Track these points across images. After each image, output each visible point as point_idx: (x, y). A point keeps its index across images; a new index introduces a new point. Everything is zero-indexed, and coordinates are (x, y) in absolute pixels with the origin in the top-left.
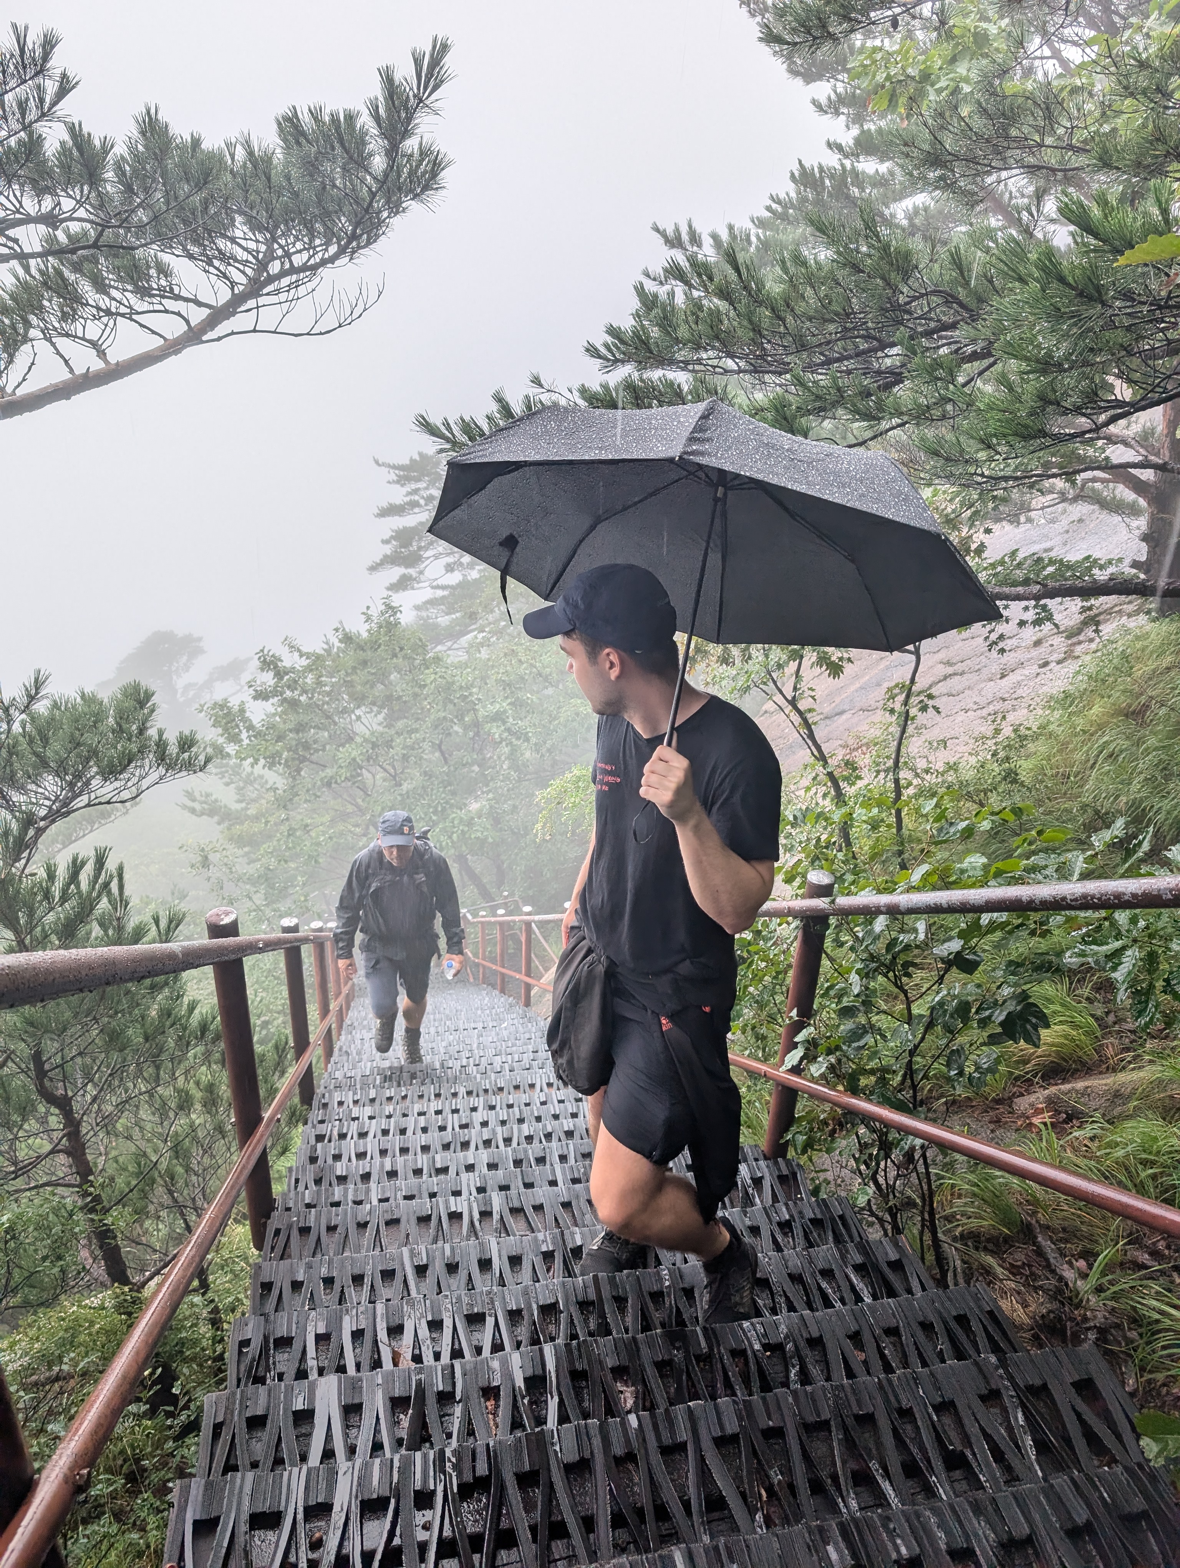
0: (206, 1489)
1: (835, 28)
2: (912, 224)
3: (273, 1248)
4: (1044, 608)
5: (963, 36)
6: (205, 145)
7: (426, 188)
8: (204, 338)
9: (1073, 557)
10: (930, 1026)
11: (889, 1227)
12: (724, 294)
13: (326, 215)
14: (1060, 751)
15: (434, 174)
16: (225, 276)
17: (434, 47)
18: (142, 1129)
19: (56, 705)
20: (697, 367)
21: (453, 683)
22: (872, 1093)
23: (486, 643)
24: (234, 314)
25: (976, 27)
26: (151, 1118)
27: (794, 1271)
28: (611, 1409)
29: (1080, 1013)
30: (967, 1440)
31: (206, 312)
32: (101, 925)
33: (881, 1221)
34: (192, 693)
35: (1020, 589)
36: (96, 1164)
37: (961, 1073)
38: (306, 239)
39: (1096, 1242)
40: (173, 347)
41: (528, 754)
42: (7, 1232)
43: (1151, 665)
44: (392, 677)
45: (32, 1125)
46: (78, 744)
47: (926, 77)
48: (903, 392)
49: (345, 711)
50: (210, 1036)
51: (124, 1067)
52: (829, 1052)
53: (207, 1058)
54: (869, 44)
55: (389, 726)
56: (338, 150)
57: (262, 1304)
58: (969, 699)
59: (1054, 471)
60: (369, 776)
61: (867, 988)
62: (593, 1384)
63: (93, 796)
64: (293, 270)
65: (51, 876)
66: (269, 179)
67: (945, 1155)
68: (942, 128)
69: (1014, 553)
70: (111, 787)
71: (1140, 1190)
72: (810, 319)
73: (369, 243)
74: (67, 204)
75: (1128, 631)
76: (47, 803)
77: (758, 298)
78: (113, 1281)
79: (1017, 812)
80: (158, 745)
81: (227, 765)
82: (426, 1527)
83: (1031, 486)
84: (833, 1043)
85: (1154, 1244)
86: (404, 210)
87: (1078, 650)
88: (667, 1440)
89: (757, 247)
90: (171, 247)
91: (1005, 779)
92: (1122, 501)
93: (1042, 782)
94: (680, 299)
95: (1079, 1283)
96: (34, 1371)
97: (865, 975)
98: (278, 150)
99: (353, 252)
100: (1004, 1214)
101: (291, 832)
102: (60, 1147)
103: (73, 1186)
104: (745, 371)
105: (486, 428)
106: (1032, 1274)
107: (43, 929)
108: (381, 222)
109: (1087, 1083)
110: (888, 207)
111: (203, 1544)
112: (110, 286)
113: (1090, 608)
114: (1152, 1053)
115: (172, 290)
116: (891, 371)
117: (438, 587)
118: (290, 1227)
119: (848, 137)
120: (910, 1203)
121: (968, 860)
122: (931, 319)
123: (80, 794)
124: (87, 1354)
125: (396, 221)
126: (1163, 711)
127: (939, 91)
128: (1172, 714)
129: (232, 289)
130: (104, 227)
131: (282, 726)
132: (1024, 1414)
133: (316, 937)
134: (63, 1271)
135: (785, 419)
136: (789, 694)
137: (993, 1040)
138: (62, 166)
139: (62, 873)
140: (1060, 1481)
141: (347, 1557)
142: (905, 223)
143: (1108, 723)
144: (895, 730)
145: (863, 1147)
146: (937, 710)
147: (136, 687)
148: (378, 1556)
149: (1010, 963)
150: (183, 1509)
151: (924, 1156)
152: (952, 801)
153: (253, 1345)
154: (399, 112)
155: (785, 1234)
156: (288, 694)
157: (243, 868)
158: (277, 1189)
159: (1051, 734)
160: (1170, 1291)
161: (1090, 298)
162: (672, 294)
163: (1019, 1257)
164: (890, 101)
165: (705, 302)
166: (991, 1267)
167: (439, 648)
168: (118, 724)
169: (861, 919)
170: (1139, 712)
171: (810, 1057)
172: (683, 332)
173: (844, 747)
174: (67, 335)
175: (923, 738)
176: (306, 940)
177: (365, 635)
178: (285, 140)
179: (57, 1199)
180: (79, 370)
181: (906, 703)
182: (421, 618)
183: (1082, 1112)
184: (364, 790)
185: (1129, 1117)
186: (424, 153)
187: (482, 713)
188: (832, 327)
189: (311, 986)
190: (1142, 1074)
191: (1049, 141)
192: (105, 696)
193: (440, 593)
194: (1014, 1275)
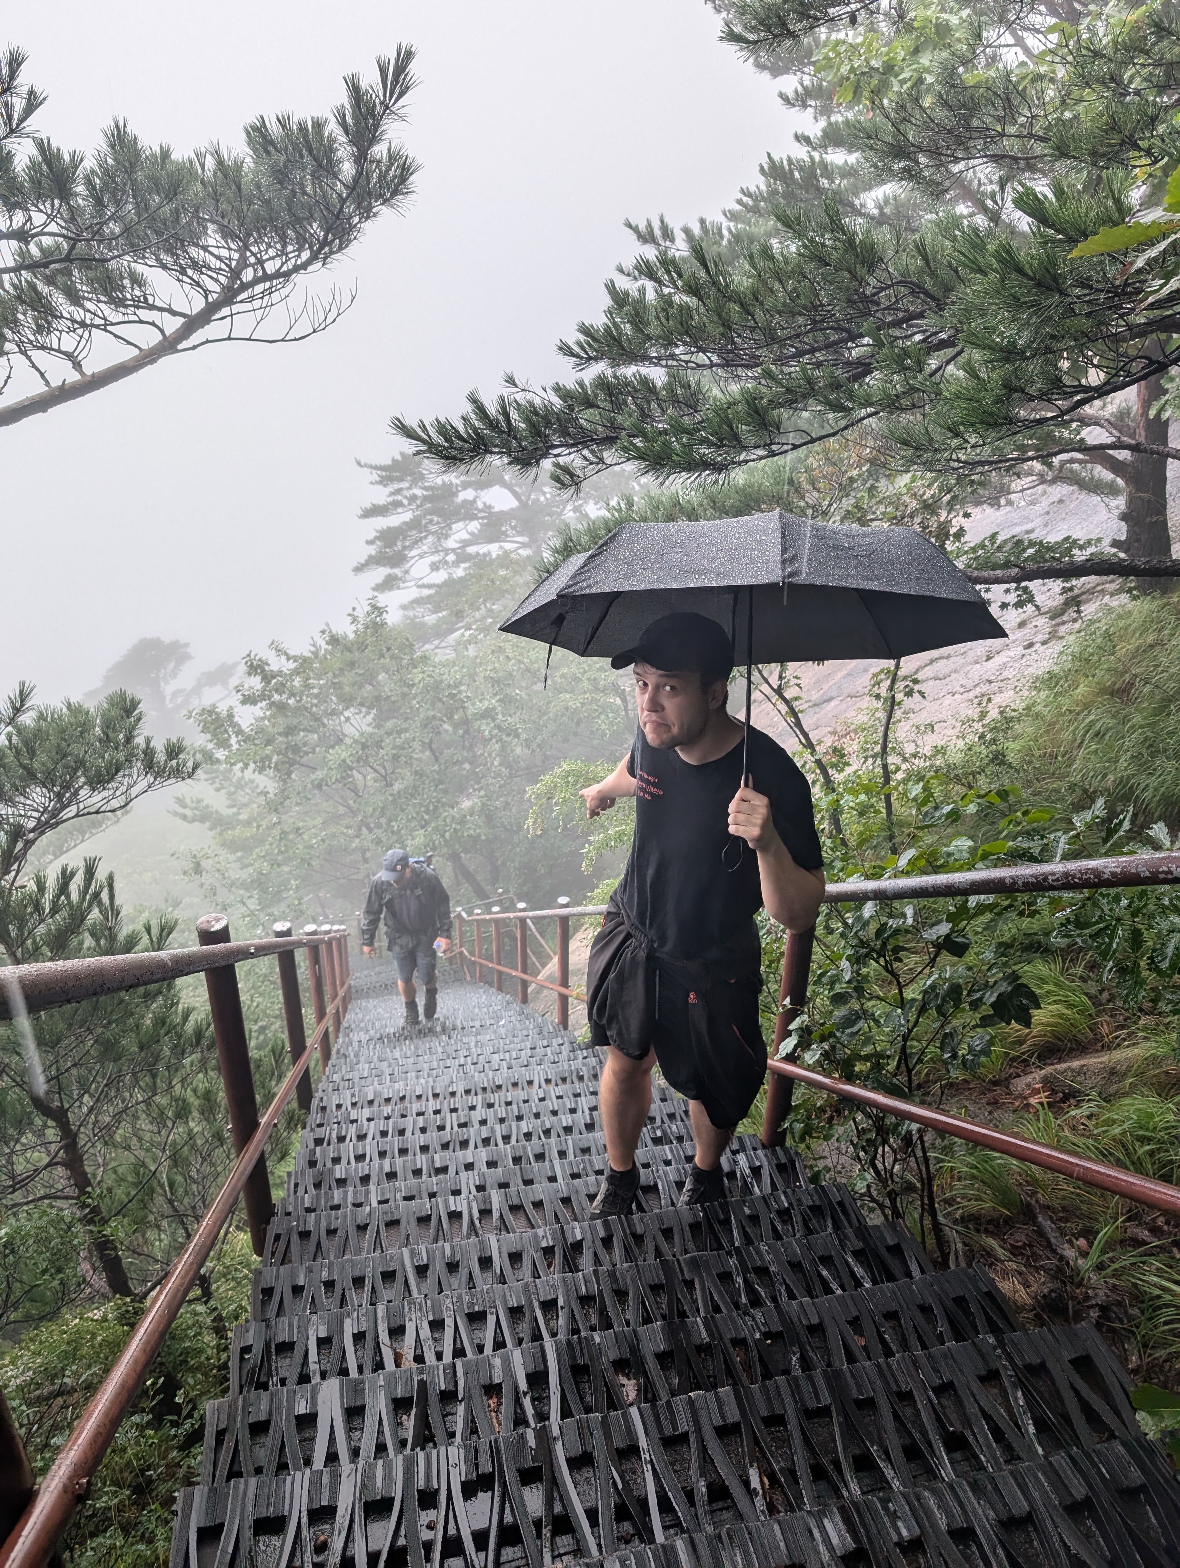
0: (209, 1498)
1: (795, 27)
2: (882, 214)
3: (273, 1254)
4: (1025, 589)
5: (924, 27)
6: (176, 156)
7: (395, 193)
8: (180, 347)
9: (1053, 538)
10: (922, 1010)
11: (888, 1212)
12: (693, 289)
13: (297, 222)
14: (1047, 732)
15: (403, 179)
16: (198, 284)
17: (399, 55)
18: (140, 1139)
19: (41, 717)
20: (670, 363)
21: (442, 681)
22: (867, 1078)
23: (473, 640)
24: (208, 321)
25: (937, 18)
26: (149, 1127)
27: (794, 1260)
28: (614, 1402)
29: (1073, 991)
30: (967, 1421)
31: (180, 321)
32: (93, 935)
33: (882, 1206)
34: (180, 700)
35: (999, 573)
36: (94, 1175)
37: (954, 1056)
38: (279, 246)
39: (1097, 1220)
40: (148, 357)
41: (518, 750)
42: (5, 1246)
43: (1135, 643)
44: (380, 677)
45: (28, 1138)
46: (65, 755)
47: (889, 69)
48: (874, 380)
49: (333, 713)
50: (205, 1043)
51: (120, 1077)
52: (823, 1039)
53: (203, 1065)
54: (834, 36)
55: (378, 726)
56: (307, 159)
57: (263, 1311)
58: (956, 682)
59: (1030, 454)
60: (360, 777)
61: (859, 975)
62: (595, 1377)
63: (81, 806)
64: (266, 277)
65: (41, 887)
66: (239, 188)
67: (943, 1139)
68: (904, 120)
69: (994, 536)
70: (100, 797)
71: (1138, 1167)
72: (780, 313)
73: (340, 249)
74: (39, 219)
75: (1110, 610)
76: (36, 814)
77: (726, 294)
78: (115, 1293)
79: (1003, 794)
80: (145, 753)
81: (217, 770)
82: (431, 1527)
83: (1008, 470)
84: (826, 1030)
85: (1154, 1220)
86: (375, 215)
87: (1062, 630)
88: (668, 1431)
89: (729, 241)
90: (144, 257)
91: (992, 761)
92: (1100, 480)
93: (1030, 762)
94: (651, 295)
95: (1080, 1262)
96: (39, 1386)
97: (858, 961)
98: (248, 160)
99: (325, 258)
100: (1003, 1195)
101: (284, 835)
102: (57, 1160)
103: (72, 1198)
104: (717, 365)
105: (461, 429)
106: (1034, 1254)
107: (34, 942)
108: (352, 227)
109: (1082, 1062)
110: (858, 197)
111: (208, 1551)
112: (84, 298)
113: (1071, 589)
114: (1145, 1028)
115: (146, 299)
116: (859, 362)
117: (424, 586)
118: (289, 1232)
119: (815, 129)
120: (909, 1188)
121: (954, 843)
122: (898, 309)
123: (68, 805)
124: (89, 1367)
125: (367, 226)
126: (1148, 689)
127: (902, 82)
128: (1157, 691)
129: (206, 297)
130: (76, 241)
131: (270, 730)
132: (1023, 1394)
133: (309, 941)
134: (62, 1283)
135: (757, 412)
136: (775, 684)
137: (985, 1022)
138: (32, 180)
139: (51, 884)
140: (1059, 1459)
141: (353, 1559)
142: (876, 212)
143: (1094, 702)
144: (882, 715)
145: (860, 1133)
146: (921, 693)
147: (123, 696)
148: (384, 1557)
149: (1000, 945)
150: (187, 1517)
151: (921, 1138)
152: (940, 784)
153: (254, 1350)
154: (366, 119)
155: (784, 1222)
156: (276, 697)
157: (236, 873)
158: (277, 1195)
159: (1037, 715)
160: (1171, 1267)
161: (1049, 289)
162: (642, 291)
163: (1020, 1237)
164: (855, 93)
165: (676, 299)
166: (992, 1249)
167: (427, 647)
168: (104, 733)
169: (852, 904)
170: (1124, 690)
171: (804, 1044)
172: (653, 329)
173: (834, 733)
174: (43, 348)
175: (911, 723)
176: (299, 944)
177: (352, 636)
178: (255, 150)
179: (54, 1211)
180: (55, 383)
181: (891, 688)
182: (407, 617)
183: (1078, 1091)
184: (355, 791)
185: (1126, 1095)
186: (393, 157)
187: (471, 710)
188: (801, 320)
189: (306, 990)
190: (1136, 1051)
191: (1012, 130)
192: (91, 706)
193: (426, 592)
194: (1015, 1255)
